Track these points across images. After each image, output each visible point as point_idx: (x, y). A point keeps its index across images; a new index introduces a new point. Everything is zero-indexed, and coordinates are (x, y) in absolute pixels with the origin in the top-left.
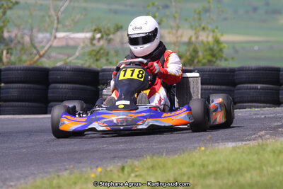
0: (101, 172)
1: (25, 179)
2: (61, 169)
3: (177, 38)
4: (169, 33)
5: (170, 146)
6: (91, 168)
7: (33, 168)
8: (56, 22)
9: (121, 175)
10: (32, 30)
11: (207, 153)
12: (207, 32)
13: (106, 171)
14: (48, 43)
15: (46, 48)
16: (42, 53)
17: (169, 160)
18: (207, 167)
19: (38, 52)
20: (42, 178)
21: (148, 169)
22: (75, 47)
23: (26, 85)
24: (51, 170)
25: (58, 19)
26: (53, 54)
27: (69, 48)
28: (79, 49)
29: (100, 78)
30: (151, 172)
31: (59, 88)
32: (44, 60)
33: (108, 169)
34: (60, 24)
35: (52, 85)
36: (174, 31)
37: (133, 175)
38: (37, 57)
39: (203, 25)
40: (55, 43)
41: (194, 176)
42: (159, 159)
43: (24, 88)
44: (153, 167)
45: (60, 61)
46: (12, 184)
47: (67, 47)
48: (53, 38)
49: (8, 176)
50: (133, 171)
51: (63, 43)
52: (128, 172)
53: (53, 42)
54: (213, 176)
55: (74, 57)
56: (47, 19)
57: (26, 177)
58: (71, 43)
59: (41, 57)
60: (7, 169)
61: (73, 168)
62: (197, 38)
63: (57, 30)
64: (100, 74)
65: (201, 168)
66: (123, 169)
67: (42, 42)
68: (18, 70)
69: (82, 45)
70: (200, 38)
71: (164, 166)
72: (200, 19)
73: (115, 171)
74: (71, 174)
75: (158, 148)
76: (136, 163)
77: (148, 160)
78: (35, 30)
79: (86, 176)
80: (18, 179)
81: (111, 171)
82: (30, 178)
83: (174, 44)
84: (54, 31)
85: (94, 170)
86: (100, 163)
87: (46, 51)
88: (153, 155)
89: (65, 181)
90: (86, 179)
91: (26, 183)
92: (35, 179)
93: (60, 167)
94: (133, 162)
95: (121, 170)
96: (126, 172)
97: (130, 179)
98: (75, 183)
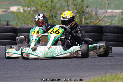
1: (90, 77)
2: (107, 73)
6: (121, 73)
7: (94, 72)
8: (107, 5)
10: (96, 8)
14: (103, 14)
15: (102, 17)
16: (100, 19)
19: (99, 19)
20: (98, 77)
22: (115, 17)
23: (93, 34)
24: (102, 73)
25: (108, 3)
26: (106, 20)
27: (113, 16)
28: (117, 17)
31: (107, 35)
34: (109, 6)
35: (105, 34)
38: (98, 21)
40: (107, 15)
43: (92, 35)
45: (108, 23)
46: (84, 79)
47: (112, 16)
48: (106, 12)
49: (82, 75)
51: (111, 14)
55: (115, 21)
57: (91, 76)
58: (114, 14)
59: (100, 21)
60: (82, 72)
61: (112, 72)
63: (107, 9)
67: (100, 14)
68: (89, 27)
69: (118, 15)
74: (111, 75)
78: (97, 9)
79: (118, 76)
80: (87, 77)
82: (92, 77)
84: (106, 9)
87: (102, 18)
89: (108, 78)
90: (118, 78)
91: (91, 79)
92: (95, 77)
93: (106, 72)
98: (113, 80)
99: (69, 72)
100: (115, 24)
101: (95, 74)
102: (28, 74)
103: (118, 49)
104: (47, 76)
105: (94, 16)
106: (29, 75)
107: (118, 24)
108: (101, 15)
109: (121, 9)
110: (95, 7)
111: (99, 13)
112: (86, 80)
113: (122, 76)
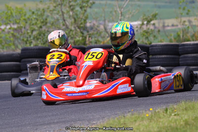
1: (102, 120)
2: (126, 112)
4: (195, 19)
6: (146, 111)
7: (108, 112)
8: (120, 15)
9: (165, 114)
10: (105, 21)
13: (156, 112)
17: (197, 104)
20: (114, 118)
21: (183, 110)
24: (118, 113)
25: (121, 13)
29: (150, 51)
30: (185, 112)
34: (123, 17)
37: (173, 114)
42: (190, 104)
44: (186, 109)
46: (94, 122)
49: (91, 118)
50: (173, 111)
52: (170, 112)
56: (114, 13)
57: (104, 117)
60: (90, 113)
61: (134, 111)
64: (150, 48)
66: (166, 110)
71: (193, 107)
73: (161, 112)
74: (133, 115)
75: (190, 96)
76: (175, 106)
77: (183, 104)
78: (107, 21)
79: (143, 116)
80: (98, 119)
81: (158, 112)
82: (106, 118)
85: (148, 112)
88: (186, 100)
89: (129, 120)
90: (142, 118)
91: (103, 122)
92: (109, 119)
94: (173, 106)
95: (165, 112)
96: (168, 113)
97: (172, 117)
98: (135, 121)
99: (72, 115)
101: (109, 114)
102: (13, 120)
104: (41, 121)
105: (102, 32)
106: (14, 122)
109: (140, 21)
110: (103, 19)
111: (110, 27)
112: (96, 123)
113: (147, 115)
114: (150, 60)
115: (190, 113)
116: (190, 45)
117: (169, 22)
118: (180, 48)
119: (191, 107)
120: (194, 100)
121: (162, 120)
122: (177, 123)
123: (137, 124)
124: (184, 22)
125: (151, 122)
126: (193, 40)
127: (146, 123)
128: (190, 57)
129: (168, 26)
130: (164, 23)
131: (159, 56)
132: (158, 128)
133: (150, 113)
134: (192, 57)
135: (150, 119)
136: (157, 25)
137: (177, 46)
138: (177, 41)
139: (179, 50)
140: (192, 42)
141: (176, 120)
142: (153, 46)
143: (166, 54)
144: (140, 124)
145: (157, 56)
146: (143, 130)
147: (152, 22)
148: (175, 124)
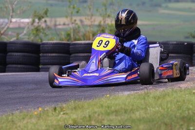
0: (40, 111)
3: (92, 22)
4: (86, 19)
5: (87, 94)
6: (34, 109)
8: (11, 11)
9: (54, 113)
11: (111, 98)
12: (111, 18)
14: (6, 25)
15: (5, 29)
16: (2, 32)
17: (85, 103)
18: (111, 107)
20: (2, 115)
21: (72, 109)
22: (23, 28)
24: (6, 110)
25: (13, 9)
26: (10, 33)
27: (20, 28)
28: (26, 29)
29: (41, 49)
30: (74, 111)
31: (13, 55)
32: (3, 36)
33: (46, 109)
34: (14, 13)
35: (9, 54)
36: (89, 18)
37: (62, 113)
39: (108, 14)
41: (102, 114)
42: (79, 103)
44: (75, 108)
45: (14, 37)
48: (9, 22)
50: (62, 110)
51: (17, 26)
52: (59, 111)
53: (10, 25)
54: (114, 114)
55: (23, 34)
56: (5, 9)
58: (22, 25)
59: (2, 34)
61: (22, 108)
62: (105, 22)
63: (12, 17)
64: (41, 46)
65: (107, 109)
66: (55, 109)
69: (27, 26)
70: (107, 22)
71: (82, 107)
72: (106, 9)
73: (50, 110)
74: (21, 112)
75: (80, 95)
76: (64, 105)
77: (72, 103)
79: (31, 114)
81: (47, 110)
83: (90, 26)
84: (10, 17)
85: (36, 110)
86: (40, 105)
87: (5, 31)
88: (76, 100)
89: (17, 117)
90: (31, 116)
93: (14, 108)
94: (62, 104)
95: (53, 110)
96: (57, 112)
97: (60, 116)
98: (24, 119)
100: (24, 38)
103: (29, 74)
107: (28, 38)
108: (3, 26)
113: (36, 113)
114: (41, 58)
115: (79, 112)
116: (81, 44)
117: (61, 21)
118: (71, 46)
119: (80, 107)
120: (83, 99)
121: (50, 118)
122: (66, 121)
123: (25, 122)
124: (75, 21)
125: (39, 120)
126: (84, 40)
127: (34, 121)
128: (81, 57)
129: (60, 25)
130: (56, 22)
131: (49, 55)
132: (46, 126)
133: (39, 112)
134: (83, 56)
135: (39, 117)
136: (48, 23)
137: (69, 45)
138: (68, 41)
139: (70, 49)
140: (83, 42)
141: (64, 120)
142: (44, 44)
143: (57, 53)
144: (28, 122)
145: (47, 54)
146: (31, 128)
147: (43, 20)
148: (63, 122)
